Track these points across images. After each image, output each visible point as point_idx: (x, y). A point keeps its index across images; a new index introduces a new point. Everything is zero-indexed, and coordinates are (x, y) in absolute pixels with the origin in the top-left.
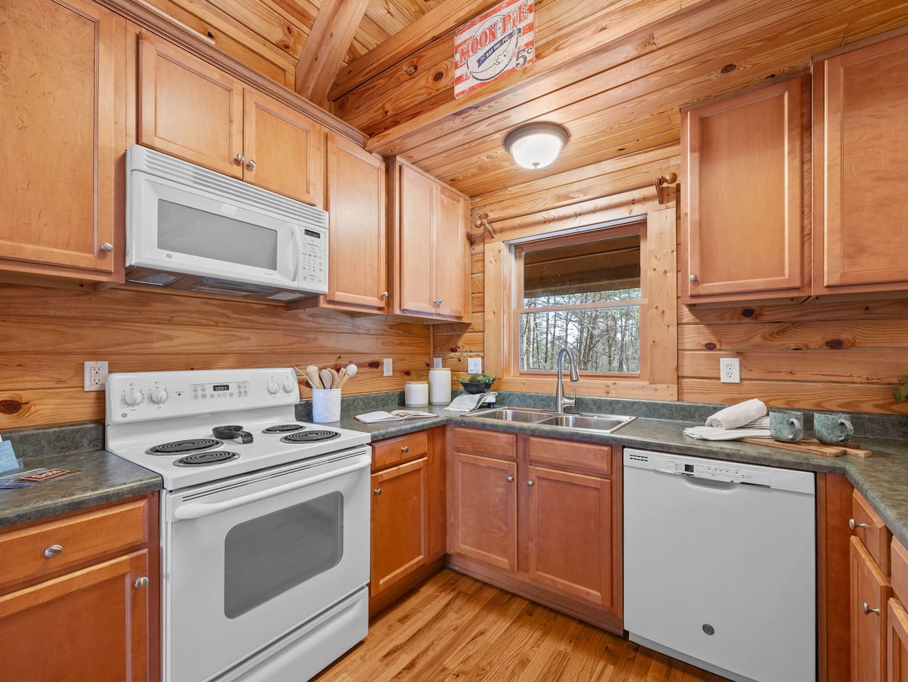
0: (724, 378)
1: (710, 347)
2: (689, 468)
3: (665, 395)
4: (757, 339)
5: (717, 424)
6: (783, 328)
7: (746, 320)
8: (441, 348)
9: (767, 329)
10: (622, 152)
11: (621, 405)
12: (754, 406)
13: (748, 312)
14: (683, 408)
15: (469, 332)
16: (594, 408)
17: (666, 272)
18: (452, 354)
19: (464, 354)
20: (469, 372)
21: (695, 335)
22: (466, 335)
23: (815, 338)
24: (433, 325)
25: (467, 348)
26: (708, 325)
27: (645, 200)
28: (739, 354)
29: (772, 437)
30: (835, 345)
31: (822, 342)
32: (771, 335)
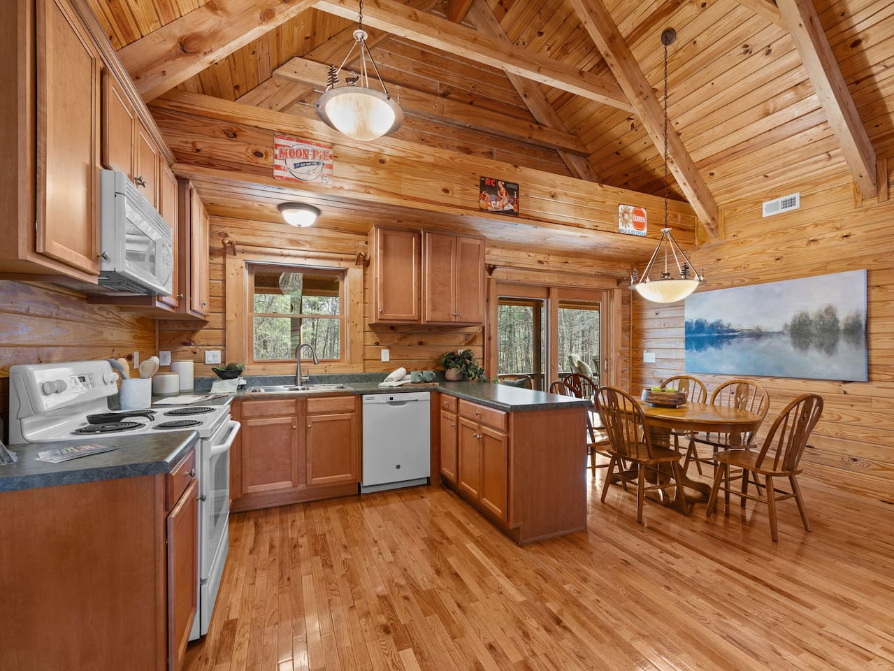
0: (383, 359)
1: (377, 344)
2: (391, 399)
3: (358, 370)
4: (396, 341)
5: (392, 379)
6: (405, 336)
7: (391, 331)
8: (170, 342)
9: (399, 336)
10: (336, 229)
11: (334, 378)
12: (401, 371)
13: (392, 328)
14: (366, 376)
15: (206, 329)
16: (318, 381)
17: (358, 303)
18: (185, 348)
19: (200, 347)
20: (207, 363)
21: (371, 338)
22: (202, 331)
23: (415, 340)
24: (159, 320)
25: (204, 342)
26: (377, 333)
27: (347, 260)
28: (389, 347)
29: (412, 383)
30: (421, 343)
31: (417, 342)
32: (401, 338)
